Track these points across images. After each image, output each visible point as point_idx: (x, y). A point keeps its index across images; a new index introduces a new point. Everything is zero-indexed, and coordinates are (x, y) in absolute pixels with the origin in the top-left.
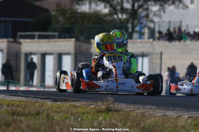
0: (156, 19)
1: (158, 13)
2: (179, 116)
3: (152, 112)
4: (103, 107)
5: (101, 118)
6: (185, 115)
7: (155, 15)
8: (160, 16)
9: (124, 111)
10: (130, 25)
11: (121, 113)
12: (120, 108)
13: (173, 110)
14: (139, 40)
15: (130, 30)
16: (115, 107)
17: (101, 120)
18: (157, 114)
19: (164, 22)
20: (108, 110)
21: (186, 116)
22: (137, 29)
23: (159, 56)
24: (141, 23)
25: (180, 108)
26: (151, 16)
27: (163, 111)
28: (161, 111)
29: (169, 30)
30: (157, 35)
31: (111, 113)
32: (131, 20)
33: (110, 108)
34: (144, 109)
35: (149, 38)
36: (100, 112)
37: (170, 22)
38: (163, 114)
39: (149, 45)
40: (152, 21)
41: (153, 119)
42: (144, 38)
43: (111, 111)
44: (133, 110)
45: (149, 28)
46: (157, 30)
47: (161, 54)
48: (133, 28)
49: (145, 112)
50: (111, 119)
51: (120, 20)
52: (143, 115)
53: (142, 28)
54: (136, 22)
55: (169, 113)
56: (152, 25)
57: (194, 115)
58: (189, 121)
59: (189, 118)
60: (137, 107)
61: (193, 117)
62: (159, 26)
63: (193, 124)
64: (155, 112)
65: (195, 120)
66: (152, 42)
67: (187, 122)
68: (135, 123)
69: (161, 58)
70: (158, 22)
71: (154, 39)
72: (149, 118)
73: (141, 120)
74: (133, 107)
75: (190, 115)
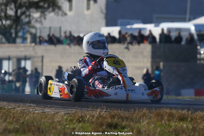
0: (38, 25)
1: (39, 20)
2: (57, 113)
3: (31, 110)
6: (62, 112)
7: (36, 21)
8: (41, 22)
9: (5, 109)
10: (13, 31)
13: (51, 107)
14: (22, 45)
15: (14, 35)
18: (36, 112)
19: (45, 28)
21: (63, 113)
22: (20, 34)
23: (40, 59)
24: (24, 29)
26: (33, 22)
27: (42, 108)
28: (40, 108)
29: (49, 36)
32: (14, 26)
34: (24, 106)
35: (32, 42)
37: (50, 28)
38: (42, 111)
39: (31, 49)
40: (34, 27)
41: (32, 115)
42: (27, 43)
44: (14, 108)
45: (31, 34)
46: (38, 34)
47: (43, 57)
48: (16, 33)
49: (25, 110)
51: (4, 26)
52: (22, 112)
53: (24, 33)
54: (19, 28)
55: (47, 110)
56: (33, 31)
57: (69, 112)
58: (65, 117)
59: (65, 114)
60: (18, 105)
61: (69, 113)
62: (40, 32)
63: (69, 120)
64: (34, 110)
65: (71, 116)
66: (34, 46)
67: (63, 118)
68: (15, 119)
69: (42, 61)
70: (40, 28)
71: (36, 44)
72: (28, 115)
73: (20, 117)
74: (14, 105)
75: (66, 112)
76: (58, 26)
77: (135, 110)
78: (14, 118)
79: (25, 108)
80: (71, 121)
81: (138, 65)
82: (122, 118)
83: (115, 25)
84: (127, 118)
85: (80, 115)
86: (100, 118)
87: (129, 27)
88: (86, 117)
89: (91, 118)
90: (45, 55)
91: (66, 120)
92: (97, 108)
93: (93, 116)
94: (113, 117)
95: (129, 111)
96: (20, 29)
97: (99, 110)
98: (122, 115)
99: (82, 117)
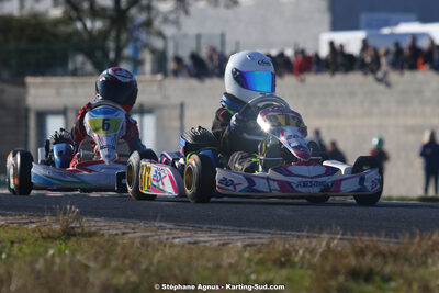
0: (169, 31)
1: (172, 17)
2: (223, 244)
3: (165, 237)
4: (57, 227)
5: (51, 252)
6: (238, 242)
7: (166, 20)
8: (176, 23)
9: (103, 235)
10: (111, 44)
11: (96, 239)
12: (93, 229)
13: (210, 230)
15: (112, 55)
16: (82, 227)
17: (53, 255)
18: (177, 241)
19: (185, 36)
20: (68, 234)
21: (239, 244)
22: (128, 52)
23: (176, 113)
24: (137, 40)
25: (225, 225)
26: (157, 23)
27: (189, 234)
28: (185, 234)
30: (171, 65)
31: (74, 239)
32: (113, 34)
33: (73, 228)
34: (145, 230)
35: (155, 72)
36: (50, 238)
37: (198, 37)
38: (188, 240)
39: (155, 87)
40: (160, 34)
41: (167, 251)
42: (143, 73)
43: (74, 235)
44: (124, 233)
45: (153, 51)
46: (171, 53)
47: (182, 106)
48: (119, 50)
49: (148, 237)
50: (73, 253)
51: (90, 33)
52: (145, 243)
53: (137, 50)
54: (124, 36)
55: (203, 237)
56: (158, 43)
57: (255, 241)
58: (246, 255)
59: (245, 246)
60: (132, 226)
61: (254, 245)
62: (176, 46)
63: (255, 260)
64: (171, 237)
65: (259, 251)
66: (161, 81)
67: (241, 256)
68: (127, 262)
69: (182, 117)
70: (174, 38)
71: (166, 75)
72: (158, 250)
73: (140, 255)
74: (122, 226)
75: (248, 242)
76: (217, 31)
77: (413, 236)
78: (125, 257)
79: (149, 233)
80: (261, 262)
81: (411, 122)
82: (384, 256)
83: (354, 27)
84: (395, 256)
85: (281, 248)
86: (331, 257)
87: (386, 31)
88: (297, 252)
89: (308, 256)
90: (188, 101)
91: (249, 260)
92: (321, 231)
93: (312, 251)
94: (361, 253)
95: (397, 238)
96: (128, 40)
97: (325, 236)
98: (383, 247)
99: (287, 254)
